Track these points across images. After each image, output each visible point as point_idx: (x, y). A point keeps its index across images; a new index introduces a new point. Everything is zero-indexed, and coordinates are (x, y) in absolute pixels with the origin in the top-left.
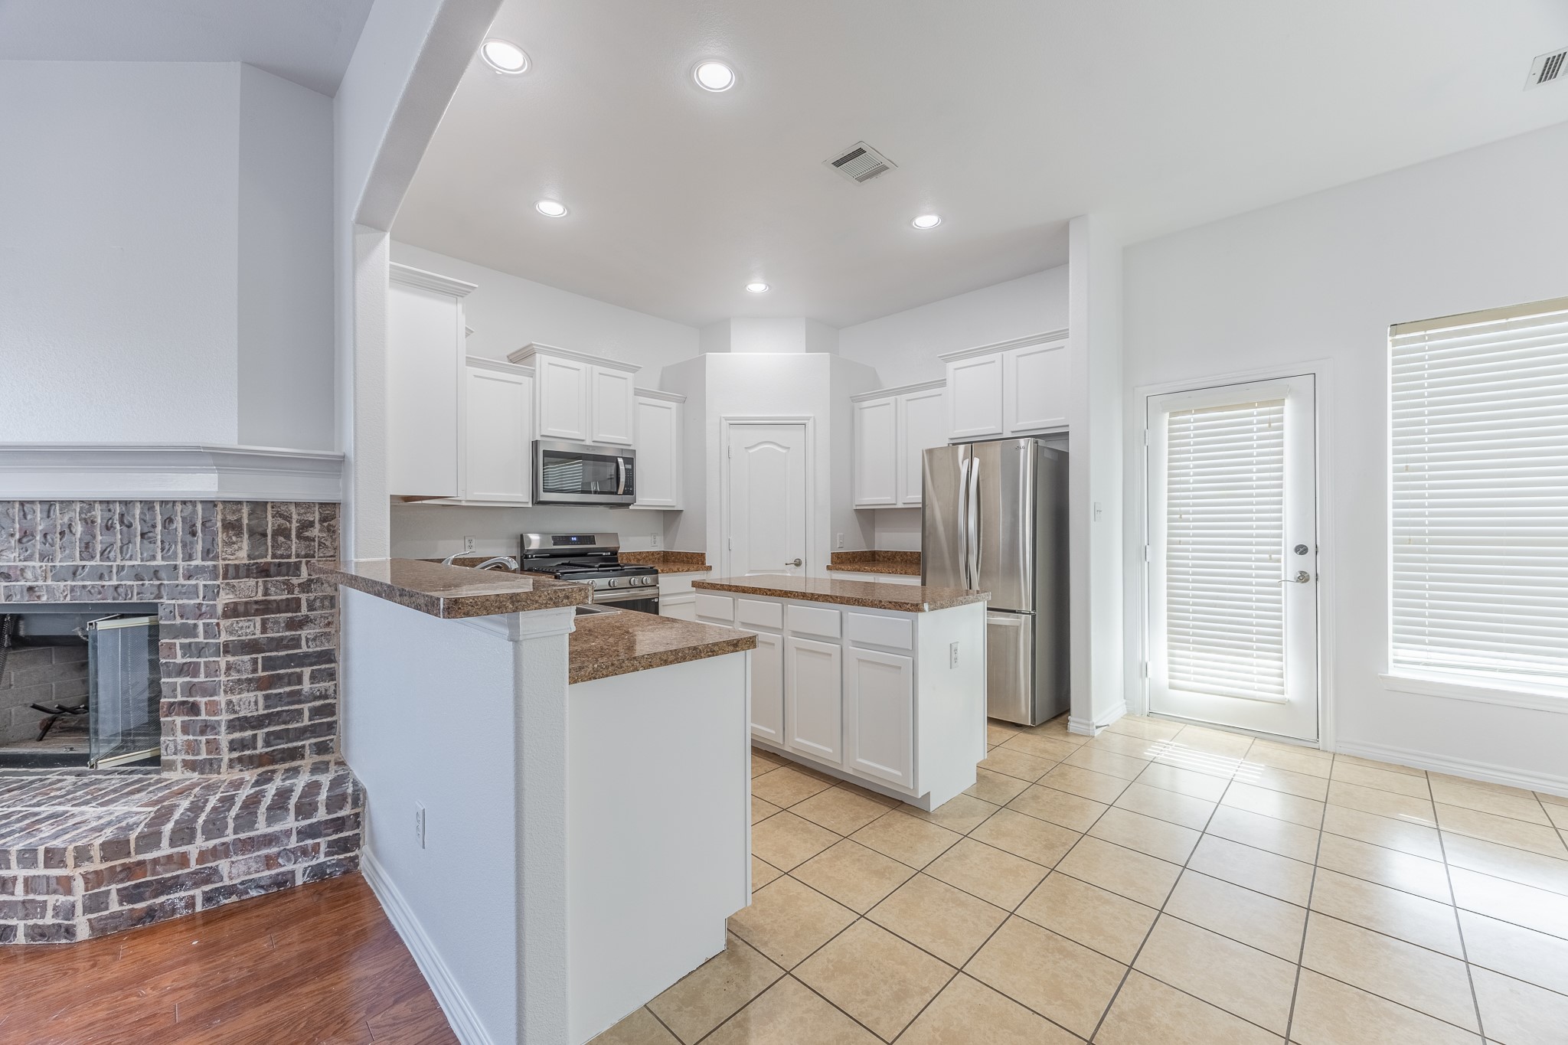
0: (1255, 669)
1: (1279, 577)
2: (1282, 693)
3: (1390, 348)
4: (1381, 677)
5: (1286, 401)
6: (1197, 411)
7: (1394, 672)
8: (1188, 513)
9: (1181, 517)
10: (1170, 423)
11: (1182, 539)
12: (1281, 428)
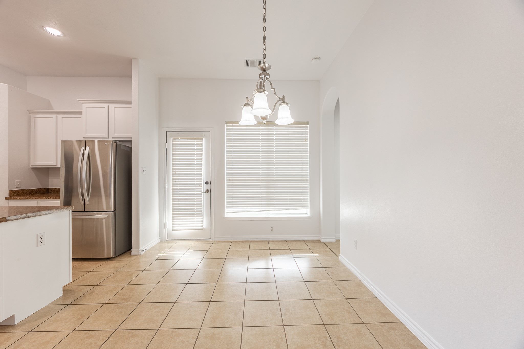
0: (196, 220)
1: (201, 191)
2: (202, 226)
3: (226, 127)
4: (224, 218)
5: (203, 138)
6: (181, 138)
7: (227, 215)
8: (178, 172)
9: (176, 173)
10: (173, 141)
11: (176, 180)
12: (202, 146)
